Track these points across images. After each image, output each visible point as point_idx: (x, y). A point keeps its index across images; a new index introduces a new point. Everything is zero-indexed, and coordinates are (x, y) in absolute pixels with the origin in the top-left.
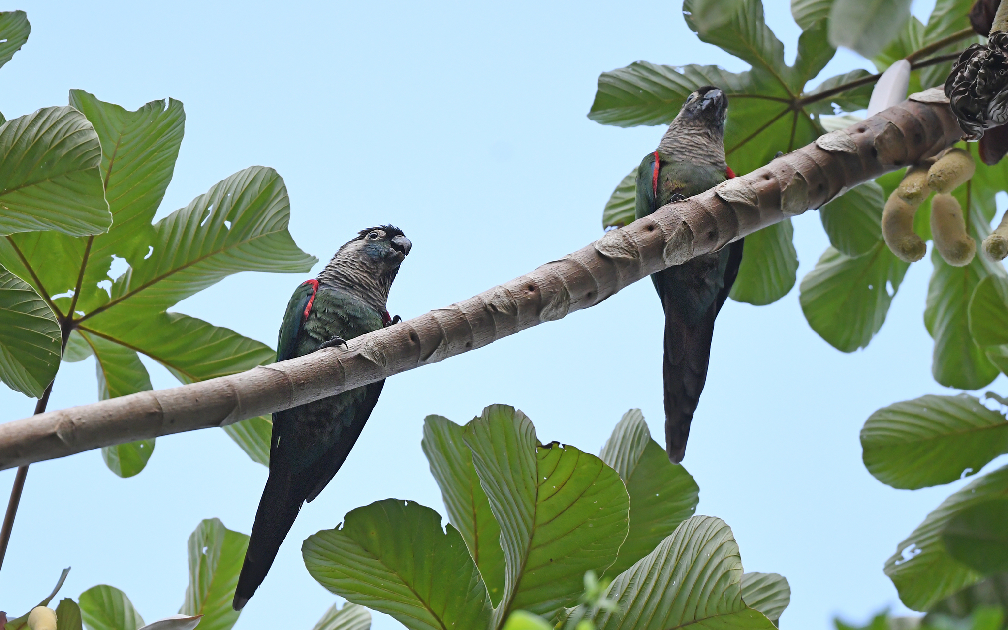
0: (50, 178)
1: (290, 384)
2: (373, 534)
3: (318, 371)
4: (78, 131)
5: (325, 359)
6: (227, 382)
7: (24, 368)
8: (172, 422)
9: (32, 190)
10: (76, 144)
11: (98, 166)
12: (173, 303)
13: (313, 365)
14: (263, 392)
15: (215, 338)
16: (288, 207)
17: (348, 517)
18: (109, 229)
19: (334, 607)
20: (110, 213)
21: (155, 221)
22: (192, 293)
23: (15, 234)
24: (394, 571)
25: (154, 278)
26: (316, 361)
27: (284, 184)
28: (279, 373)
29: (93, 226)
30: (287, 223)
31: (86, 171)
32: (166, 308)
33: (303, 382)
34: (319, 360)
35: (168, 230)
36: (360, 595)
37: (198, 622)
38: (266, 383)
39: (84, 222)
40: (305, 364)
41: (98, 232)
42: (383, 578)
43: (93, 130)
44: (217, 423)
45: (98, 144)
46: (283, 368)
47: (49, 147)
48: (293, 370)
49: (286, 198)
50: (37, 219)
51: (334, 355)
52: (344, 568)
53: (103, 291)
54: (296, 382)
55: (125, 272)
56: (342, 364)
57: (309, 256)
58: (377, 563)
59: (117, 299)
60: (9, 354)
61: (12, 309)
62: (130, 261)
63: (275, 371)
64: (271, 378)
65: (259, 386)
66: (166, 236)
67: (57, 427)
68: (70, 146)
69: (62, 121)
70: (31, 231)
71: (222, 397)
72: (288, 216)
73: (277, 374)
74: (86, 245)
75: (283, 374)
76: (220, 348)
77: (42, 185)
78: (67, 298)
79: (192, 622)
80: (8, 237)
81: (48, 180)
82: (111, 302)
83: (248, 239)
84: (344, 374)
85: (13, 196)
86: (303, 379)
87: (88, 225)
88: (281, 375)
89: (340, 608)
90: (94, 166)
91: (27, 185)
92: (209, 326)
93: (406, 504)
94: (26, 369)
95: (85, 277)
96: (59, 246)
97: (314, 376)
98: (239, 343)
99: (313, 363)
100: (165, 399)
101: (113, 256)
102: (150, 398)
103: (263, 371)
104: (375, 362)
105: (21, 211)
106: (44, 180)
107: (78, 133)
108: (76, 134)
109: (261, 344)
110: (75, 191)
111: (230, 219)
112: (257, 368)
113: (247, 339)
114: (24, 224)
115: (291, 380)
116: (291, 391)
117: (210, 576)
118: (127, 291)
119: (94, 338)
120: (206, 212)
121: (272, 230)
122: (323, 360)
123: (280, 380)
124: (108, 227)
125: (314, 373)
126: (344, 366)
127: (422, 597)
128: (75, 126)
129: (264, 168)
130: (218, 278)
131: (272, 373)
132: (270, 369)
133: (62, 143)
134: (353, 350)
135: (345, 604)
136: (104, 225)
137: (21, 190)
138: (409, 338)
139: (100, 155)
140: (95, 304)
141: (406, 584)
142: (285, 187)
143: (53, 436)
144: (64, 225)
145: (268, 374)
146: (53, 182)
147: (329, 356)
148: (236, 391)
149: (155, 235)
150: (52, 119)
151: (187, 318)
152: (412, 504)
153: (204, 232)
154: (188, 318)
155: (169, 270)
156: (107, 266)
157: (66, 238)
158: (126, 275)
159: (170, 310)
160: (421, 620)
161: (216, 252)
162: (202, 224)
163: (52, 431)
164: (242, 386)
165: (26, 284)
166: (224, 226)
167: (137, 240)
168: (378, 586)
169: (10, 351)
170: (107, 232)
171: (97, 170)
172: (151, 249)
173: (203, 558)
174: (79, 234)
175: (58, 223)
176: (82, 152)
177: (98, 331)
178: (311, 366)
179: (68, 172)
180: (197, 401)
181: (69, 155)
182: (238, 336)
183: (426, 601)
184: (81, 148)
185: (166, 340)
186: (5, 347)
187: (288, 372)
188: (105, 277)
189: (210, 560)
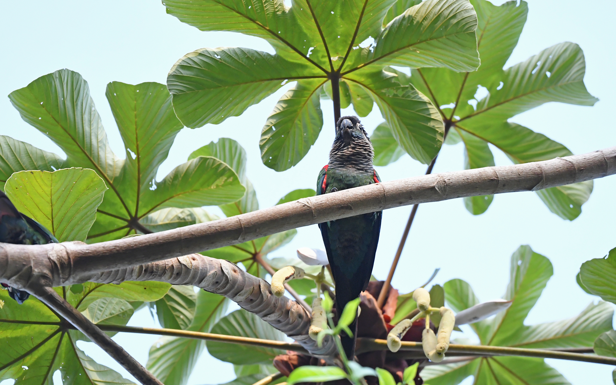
0: (446, 36)
1: (575, 169)
3: (592, 163)
4: (464, 10)
5: (597, 157)
6: (538, 165)
8: (504, 185)
9: (434, 42)
10: (462, 17)
11: (474, 31)
12: (511, 116)
13: (590, 159)
14: (559, 173)
15: (535, 138)
16: (584, 68)
20: (479, 59)
21: (506, 68)
23: (422, 68)
25: (502, 101)
26: (591, 157)
28: (569, 162)
29: (469, 66)
30: (583, 77)
31: (467, 33)
32: (507, 118)
33: (582, 169)
34: (593, 157)
35: (513, 74)
36: (609, 296)
37: (510, 304)
38: (561, 167)
39: (463, 64)
40: (585, 159)
41: (471, 70)
43: (473, 10)
44: (530, 189)
45: (476, 18)
46: (572, 160)
47: (447, 18)
48: (577, 161)
49: (584, 62)
50: (435, 59)
51: (603, 155)
53: (471, 107)
54: (578, 168)
56: (606, 160)
59: (479, 111)
60: (412, 138)
61: (416, 112)
62: (489, 90)
63: (567, 161)
64: (564, 165)
65: (556, 169)
66: (511, 77)
67: (436, 183)
68: (459, 18)
69: (456, 3)
70: (431, 67)
71: (535, 174)
72: (584, 73)
74: (464, 78)
75: (571, 163)
76: (536, 145)
77: (440, 39)
78: (450, 109)
79: (507, 304)
80: (418, 70)
81: (444, 37)
82: (475, 112)
83: (560, 84)
85: (423, 45)
86: (582, 167)
87: (465, 65)
88: (570, 164)
89: (596, 303)
90: (472, 31)
91: (431, 39)
92: (531, 132)
94: (422, 147)
95: (461, 97)
96: (447, 77)
97: (589, 166)
98: (548, 143)
100: (500, 172)
101: (479, 86)
102: (492, 171)
103: (559, 160)
105: (426, 55)
106: (441, 37)
107: (464, 11)
108: (463, 11)
109: (561, 145)
110: (459, 44)
111: (550, 70)
112: (556, 158)
113: (553, 142)
114: (427, 62)
115: (576, 167)
116: (575, 174)
117: (522, 278)
118: (485, 107)
119: (463, 133)
120: (536, 66)
121: (574, 80)
122: (596, 157)
123: (569, 166)
124: (477, 67)
125: (589, 164)
126: (608, 161)
128: (463, 7)
130: (539, 104)
131: (565, 162)
132: (564, 159)
133: (454, 16)
134: (614, 152)
135: (600, 302)
136: (475, 66)
137: (427, 42)
139: (476, 24)
140: (466, 112)
143: (433, 188)
144: (451, 64)
145: (562, 162)
146: (448, 39)
147: (599, 155)
148: (543, 171)
149: (505, 76)
150: (450, 2)
151: (519, 126)
153: (534, 78)
155: (511, 97)
156: (474, 91)
157: (452, 73)
158: (486, 98)
159: (510, 121)
161: (540, 89)
162: (533, 72)
163: (433, 185)
164: (546, 168)
165: (425, 98)
166: (546, 75)
167: (494, 78)
169: (413, 136)
170: (476, 71)
171: (474, 33)
172: (502, 84)
173: (518, 268)
174: (460, 70)
175: (449, 63)
176: (466, 21)
177: (466, 129)
178: (588, 160)
179: (457, 33)
180: (519, 175)
181: (458, 23)
182: (548, 139)
184: (465, 19)
185: (506, 138)
186: (410, 133)
187: (574, 162)
188: (473, 98)
189: (522, 269)
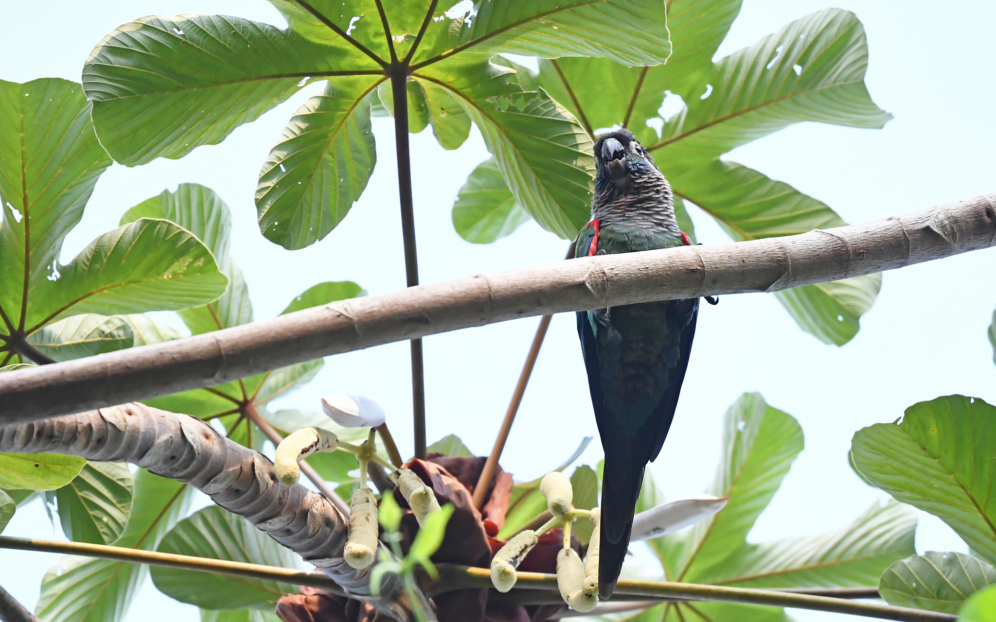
1: (847, 251)
2: (934, 431)
3: (880, 240)
5: (889, 229)
6: (778, 244)
7: (558, 206)
8: (714, 282)
9: (586, 9)
12: (727, 150)
14: (817, 259)
15: (770, 192)
17: (909, 411)
18: (666, 60)
19: (878, 503)
20: (671, 42)
21: (716, 59)
22: (751, 139)
23: (563, 59)
24: (951, 472)
25: (710, 120)
26: (879, 230)
27: (864, 31)
28: (837, 238)
29: (651, 56)
30: (863, 74)
32: (720, 154)
33: (862, 251)
34: (883, 229)
35: (730, 69)
36: (908, 494)
37: (724, 505)
38: (821, 248)
39: (639, 50)
40: (866, 232)
41: (655, 63)
42: (938, 478)
44: (763, 288)
46: (842, 234)
48: (853, 237)
49: (865, 46)
50: (587, 42)
51: (900, 225)
52: (896, 464)
53: (653, 131)
54: (855, 251)
55: (678, 111)
56: (907, 236)
57: (884, 112)
58: (934, 462)
59: (667, 140)
60: (543, 189)
61: (550, 140)
62: (686, 99)
63: (833, 237)
64: (828, 244)
65: (814, 251)
66: (727, 76)
67: (587, 275)
70: (580, 56)
71: (772, 260)
72: (866, 65)
73: (835, 240)
74: (638, 78)
75: (841, 240)
76: (775, 203)
77: (598, 5)
79: (717, 504)
80: (553, 61)
82: (660, 142)
83: (819, 87)
84: (909, 246)
85: (565, 15)
86: (862, 248)
87: (643, 54)
88: (839, 241)
89: (883, 505)
91: (579, 4)
92: (765, 179)
93: (972, 401)
94: (561, 207)
95: (634, 113)
96: (608, 75)
97: (876, 246)
98: (796, 200)
99: (876, 232)
100: (708, 256)
101: (667, 92)
102: (693, 254)
103: (819, 235)
104: (944, 236)
105: (571, 33)
109: (821, 203)
110: (633, 14)
111: (801, 62)
112: (813, 231)
113: (807, 198)
114: (573, 48)
115: (850, 249)
116: (848, 261)
117: (744, 455)
118: (678, 132)
120: (774, 54)
121: (847, 79)
122: (887, 229)
123: (837, 247)
124: (666, 58)
125: (876, 243)
126: (910, 238)
127: (978, 502)
129: (842, 11)
131: (829, 238)
132: (828, 234)
134: (921, 221)
135: (890, 502)
136: (662, 55)
137: (573, 9)
138: (985, 214)
141: (963, 487)
142: (864, 34)
143: (582, 285)
144: (617, 52)
145: (826, 238)
147: (894, 225)
148: (788, 254)
149: (715, 74)
152: (979, 401)
153: (770, 76)
154: (743, 167)
155: (728, 113)
156: (659, 102)
157: (616, 66)
158: (680, 116)
159: (725, 158)
160: (973, 526)
161: (781, 98)
162: (769, 66)
163: (581, 279)
164: (795, 250)
165: (569, 115)
166: (793, 71)
167: (695, 77)
168: (931, 487)
169: (545, 186)
170: (665, 64)
172: (710, 88)
173: (739, 435)
174: (633, 63)
175: (612, 50)
178: (873, 234)
180: (743, 261)
182: (797, 193)
183: (982, 507)
185: (716, 190)
186: (539, 181)
187: (847, 239)
188: (656, 115)
189: (745, 437)
